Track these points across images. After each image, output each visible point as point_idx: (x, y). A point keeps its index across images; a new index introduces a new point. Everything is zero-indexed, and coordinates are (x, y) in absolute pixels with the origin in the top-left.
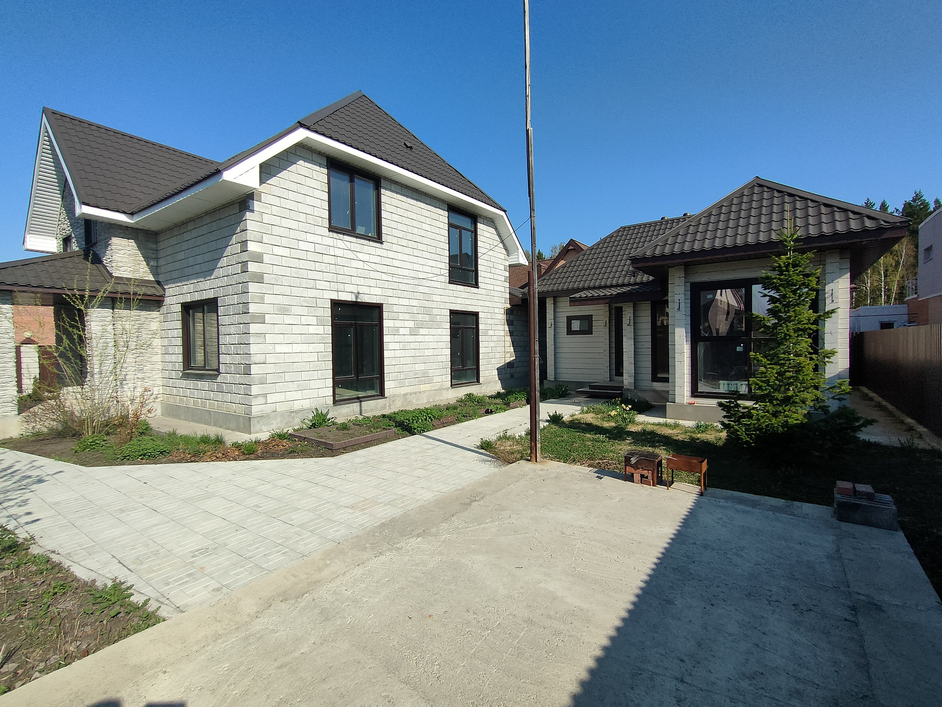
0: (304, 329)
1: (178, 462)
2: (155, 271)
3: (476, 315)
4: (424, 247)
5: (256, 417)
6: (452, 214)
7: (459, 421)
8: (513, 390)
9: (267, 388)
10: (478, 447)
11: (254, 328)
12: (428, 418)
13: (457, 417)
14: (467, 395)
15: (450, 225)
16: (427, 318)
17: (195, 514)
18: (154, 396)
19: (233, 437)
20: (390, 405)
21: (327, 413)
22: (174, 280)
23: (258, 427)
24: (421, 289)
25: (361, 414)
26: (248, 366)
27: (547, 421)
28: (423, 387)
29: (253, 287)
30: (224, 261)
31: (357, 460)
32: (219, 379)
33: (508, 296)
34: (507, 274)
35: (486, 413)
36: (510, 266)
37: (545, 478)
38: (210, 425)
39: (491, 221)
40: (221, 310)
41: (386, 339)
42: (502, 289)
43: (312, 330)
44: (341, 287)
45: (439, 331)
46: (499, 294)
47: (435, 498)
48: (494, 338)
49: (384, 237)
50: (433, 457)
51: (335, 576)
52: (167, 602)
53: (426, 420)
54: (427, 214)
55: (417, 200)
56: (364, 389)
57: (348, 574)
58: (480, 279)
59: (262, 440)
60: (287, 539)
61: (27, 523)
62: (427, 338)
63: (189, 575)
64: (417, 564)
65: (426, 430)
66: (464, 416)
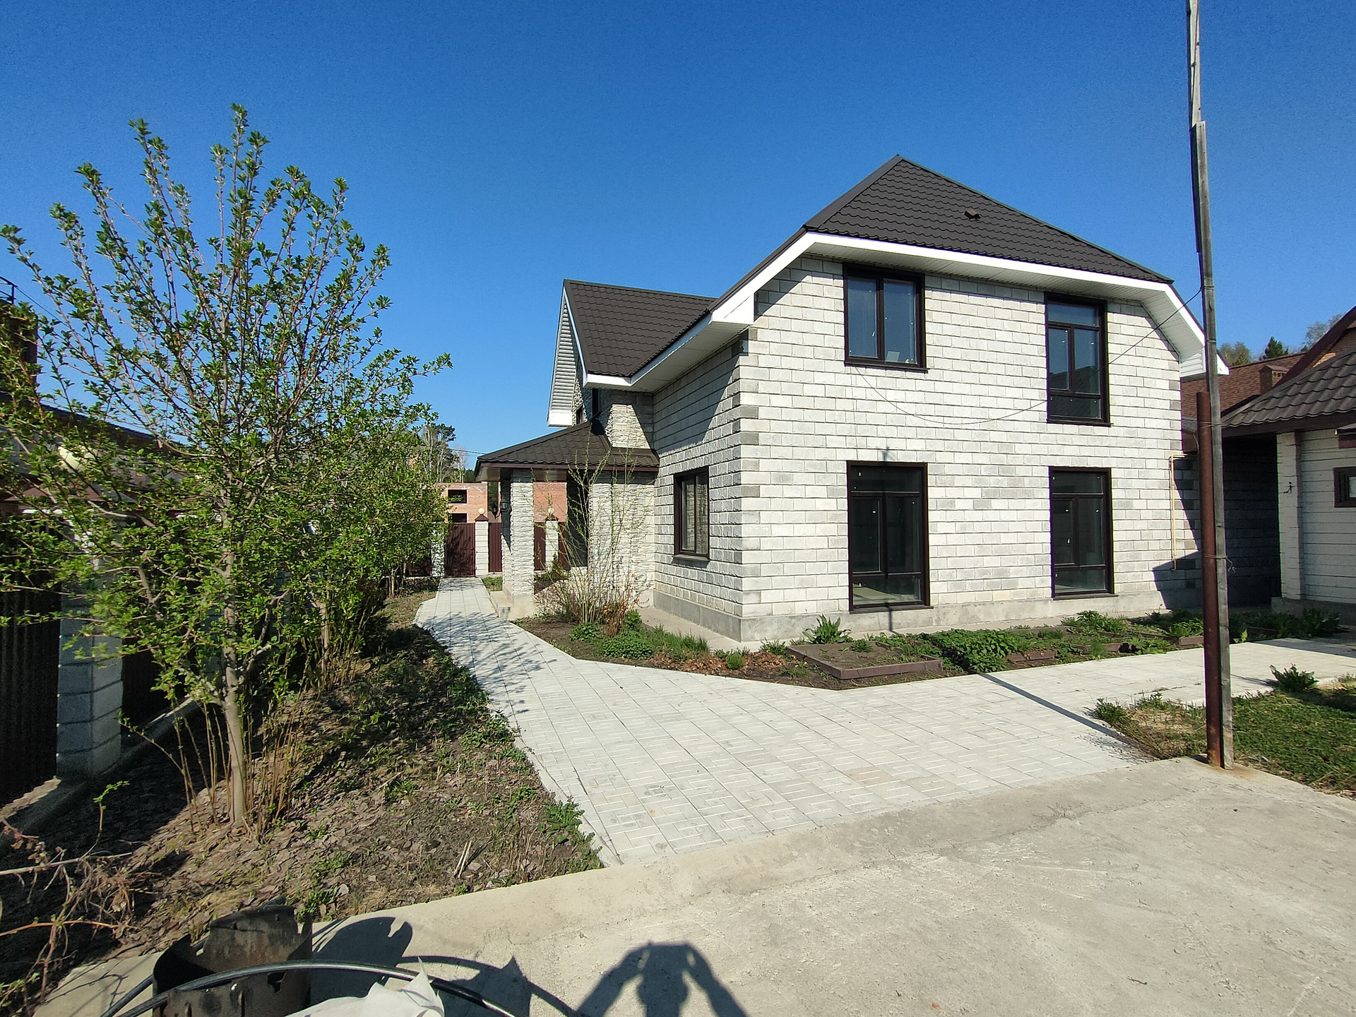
0: (809, 504)
1: (658, 667)
2: (650, 437)
3: (1105, 474)
4: (1001, 369)
5: (748, 620)
6: (1052, 307)
7: (1063, 659)
8: (1192, 611)
9: (761, 583)
10: (1092, 714)
11: (747, 504)
12: (999, 649)
13: (1059, 653)
14: (1084, 614)
15: (1049, 325)
16: (1005, 482)
17: (659, 738)
18: (647, 583)
19: (720, 643)
20: (938, 620)
21: (838, 623)
22: (667, 448)
23: (749, 633)
24: (994, 436)
25: (891, 629)
26: (739, 553)
27: (1269, 683)
28: (997, 595)
29: (746, 451)
30: (715, 421)
31: (872, 701)
32: (709, 568)
33: (1178, 436)
34: (1177, 396)
35: (1121, 650)
36: (1183, 380)
37: (1241, 807)
38: (698, 623)
39: (1136, 305)
40: (712, 480)
41: (932, 516)
42: (1166, 424)
43: (820, 504)
44: (861, 442)
45: (1029, 504)
46: (1159, 434)
47: (986, 793)
48: (1145, 514)
49: (930, 363)
50: (999, 718)
51: (799, 878)
52: (609, 844)
53: (995, 650)
54: (1006, 314)
55: (986, 296)
56: (896, 590)
57: (818, 882)
58: (1113, 410)
59: (751, 651)
60: (754, 800)
61: (518, 712)
62: (1004, 516)
63: (638, 816)
64: (930, 903)
65: (994, 668)
66: (1073, 652)
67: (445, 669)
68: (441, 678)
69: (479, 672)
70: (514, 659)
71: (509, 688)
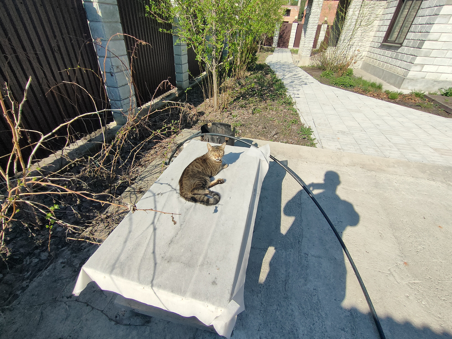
5: (408, 79)
9: (427, 60)
11: (445, 10)
17: (348, 117)
18: (361, 57)
19: (387, 87)
23: (406, 85)
26: (423, 42)
32: (399, 50)
38: (380, 78)
52: (320, 143)
59: (404, 93)
60: (383, 146)
61: (296, 97)
63: (333, 138)
67: (273, 79)
68: (272, 82)
69: (285, 82)
70: (298, 80)
71: (294, 89)
